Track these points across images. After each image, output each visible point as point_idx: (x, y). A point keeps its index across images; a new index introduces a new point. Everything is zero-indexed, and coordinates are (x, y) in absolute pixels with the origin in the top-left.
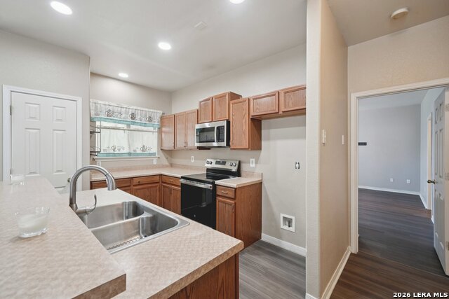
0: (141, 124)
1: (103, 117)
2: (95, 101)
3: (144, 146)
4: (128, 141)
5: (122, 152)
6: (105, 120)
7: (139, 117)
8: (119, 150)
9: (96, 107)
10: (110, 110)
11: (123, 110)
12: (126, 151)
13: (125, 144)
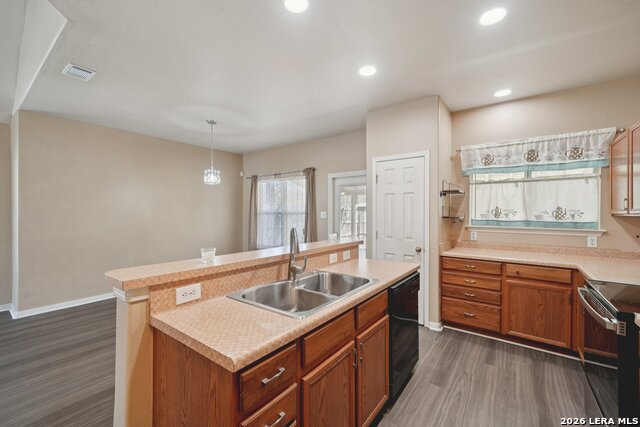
0: (549, 167)
1: (477, 167)
2: (466, 147)
3: (559, 208)
4: (524, 200)
5: (511, 218)
6: (483, 171)
7: (546, 154)
8: (507, 215)
9: (469, 156)
10: (488, 155)
11: (513, 149)
12: (520, 216)
13: (518, 206)
